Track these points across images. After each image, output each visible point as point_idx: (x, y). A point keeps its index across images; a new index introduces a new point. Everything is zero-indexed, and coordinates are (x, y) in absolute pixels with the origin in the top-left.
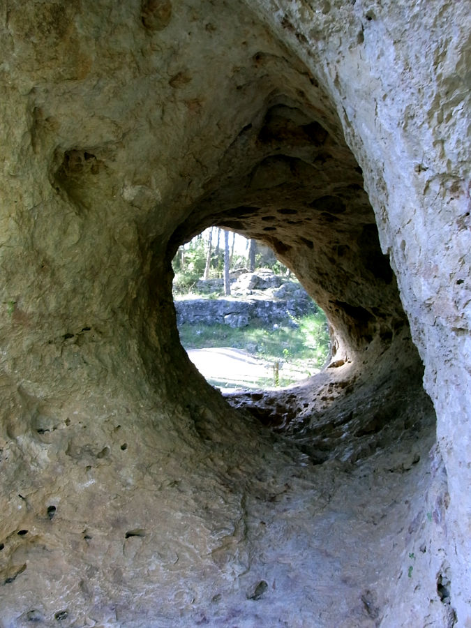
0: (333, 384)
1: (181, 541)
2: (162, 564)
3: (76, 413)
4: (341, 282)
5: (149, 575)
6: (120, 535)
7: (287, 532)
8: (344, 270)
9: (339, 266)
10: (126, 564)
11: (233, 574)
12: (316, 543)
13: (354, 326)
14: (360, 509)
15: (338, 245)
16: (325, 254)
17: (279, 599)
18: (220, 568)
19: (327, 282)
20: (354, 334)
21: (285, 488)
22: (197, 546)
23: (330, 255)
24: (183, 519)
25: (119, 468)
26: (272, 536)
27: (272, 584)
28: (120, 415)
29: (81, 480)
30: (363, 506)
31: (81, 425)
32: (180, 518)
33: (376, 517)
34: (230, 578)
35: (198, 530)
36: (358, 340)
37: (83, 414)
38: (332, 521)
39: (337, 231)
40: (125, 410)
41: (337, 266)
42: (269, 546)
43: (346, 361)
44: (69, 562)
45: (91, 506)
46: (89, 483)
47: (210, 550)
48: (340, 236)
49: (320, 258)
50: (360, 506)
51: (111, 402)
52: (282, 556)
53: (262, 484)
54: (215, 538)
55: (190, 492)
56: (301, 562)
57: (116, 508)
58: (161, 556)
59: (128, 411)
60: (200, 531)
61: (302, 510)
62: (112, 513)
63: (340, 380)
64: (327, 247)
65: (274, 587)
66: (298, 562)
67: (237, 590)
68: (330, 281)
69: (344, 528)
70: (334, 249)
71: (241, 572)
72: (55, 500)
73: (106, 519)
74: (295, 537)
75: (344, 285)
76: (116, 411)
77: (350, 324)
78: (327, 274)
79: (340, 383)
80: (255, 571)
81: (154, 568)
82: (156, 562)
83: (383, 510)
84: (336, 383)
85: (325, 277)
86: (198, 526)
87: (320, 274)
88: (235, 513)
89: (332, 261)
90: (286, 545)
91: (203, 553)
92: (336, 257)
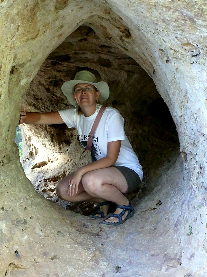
0: (46, 180)
1: (75, 257)
2: (73, 268)
3: (6, 203)
4: (53, 104)
5: (70, 274)
6: (49, 260)
7: (115, 246)
8: (56, 96)
9: (53, 93)
10: (59, 271)
11: (105, 265)
12: (130, 247)
13: (55, 134)
14: (141, 229)
15: (54, 79)
16: (43, 85)
17: (130, 269)
18: (98, 264)
19: (40, 105)
20: (56, 140)
21: (100, 229)
22: (83, 258)
23: (47, 86)
24: (71, 248)
25: (34, 228)
26: (109, 249)
27: (122, 265)
28: (24, 201)
29: (22, 237)
30: (142, 228)
31: (11, 209)
32: (69, 248)
33: (151, 230)
34: (104, 267)
35: (80, 251)
36: (59, 145)
37: (10, 203)
38: (132, 237)
39: (57, 71)
40: (26, 199)
41: (51, 94)
42: (110, 253)
43: (49, 161)
44: (36, 274)
45: (31, 248)
46: (26, 237)
47: (90, 258)
48: (58, 74)
49: (38, 88)
50: (141, 228)
51: (19, 195)
52: (119, 255)
53: (88, 229)
54: (90, 252)
55: (68, 235)
56: (128, 256)
57: (42, 247)
58: (71, 265)
59: (27, 199)
60: (82, 251)
61: (116, 236)
62: (41, 250)
63: (52, 176)
64: (46, 81)
65: (124, 266)
66: (127, 256)
67: (110, 271)
68: (44, 104)
69: (139, 239)
70: (51, 82)
71: (107, 264)
72: (16, 248)
73: (40, 253)
74: (119, 247)
75: (56, 106)
76: (22, 200)
77: (52, 133)
78: (41, 99)
79: (52, 178)
80: (112, 263)
81: (70, 271)
82: (70, 268)
83: (153, 227)
84: (49, 179)
85: (40, 101)
86: (79, 249)
87: (36, 99)
88: (90, 242)
89: (48, 90)
90: (117, 251)
91: (87, 260)
92: (51, 88)
